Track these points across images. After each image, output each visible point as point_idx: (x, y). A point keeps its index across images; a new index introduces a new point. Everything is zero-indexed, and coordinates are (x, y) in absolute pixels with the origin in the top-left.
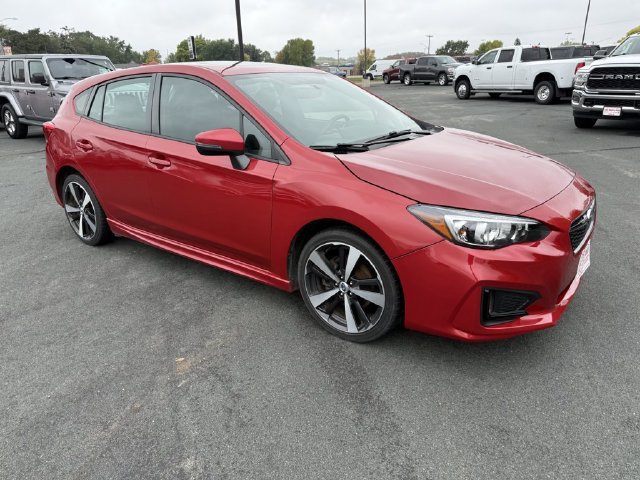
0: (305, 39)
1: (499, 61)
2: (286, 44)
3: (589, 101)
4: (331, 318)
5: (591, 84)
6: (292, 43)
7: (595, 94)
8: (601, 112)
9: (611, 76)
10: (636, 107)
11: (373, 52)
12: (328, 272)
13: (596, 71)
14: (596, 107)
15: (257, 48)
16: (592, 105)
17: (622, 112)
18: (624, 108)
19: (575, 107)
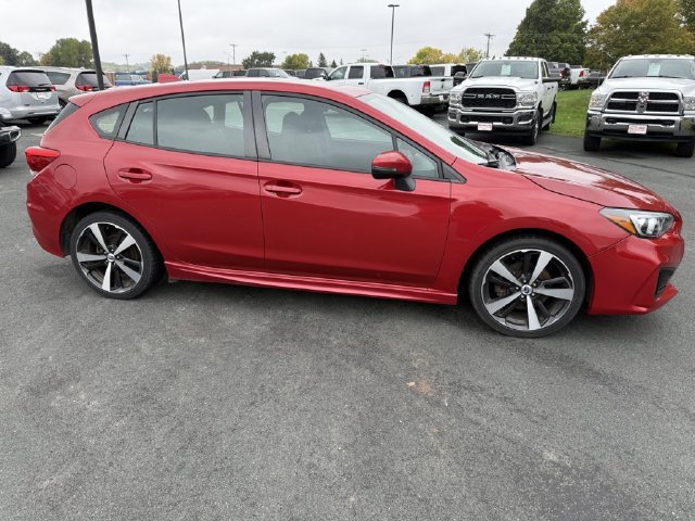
0: (80, 41)
1: (350, 77)
2: (54, 44)
3: (465, 118)
4: (507, 321)
5: (466, 102)
6: (64, 43)
7: (469, 111)
8: (476, 127)
9: (481, 96)
10: (504, 122)
11: (169, 59)
12: (512, 278)
13: (469, 91)
14: (471, 123)
15: (12, 47)
16: (468, 120)
17: (494, 127)
18: (495, 124)
19: (451, 123)
